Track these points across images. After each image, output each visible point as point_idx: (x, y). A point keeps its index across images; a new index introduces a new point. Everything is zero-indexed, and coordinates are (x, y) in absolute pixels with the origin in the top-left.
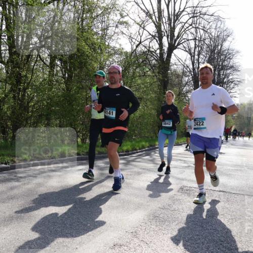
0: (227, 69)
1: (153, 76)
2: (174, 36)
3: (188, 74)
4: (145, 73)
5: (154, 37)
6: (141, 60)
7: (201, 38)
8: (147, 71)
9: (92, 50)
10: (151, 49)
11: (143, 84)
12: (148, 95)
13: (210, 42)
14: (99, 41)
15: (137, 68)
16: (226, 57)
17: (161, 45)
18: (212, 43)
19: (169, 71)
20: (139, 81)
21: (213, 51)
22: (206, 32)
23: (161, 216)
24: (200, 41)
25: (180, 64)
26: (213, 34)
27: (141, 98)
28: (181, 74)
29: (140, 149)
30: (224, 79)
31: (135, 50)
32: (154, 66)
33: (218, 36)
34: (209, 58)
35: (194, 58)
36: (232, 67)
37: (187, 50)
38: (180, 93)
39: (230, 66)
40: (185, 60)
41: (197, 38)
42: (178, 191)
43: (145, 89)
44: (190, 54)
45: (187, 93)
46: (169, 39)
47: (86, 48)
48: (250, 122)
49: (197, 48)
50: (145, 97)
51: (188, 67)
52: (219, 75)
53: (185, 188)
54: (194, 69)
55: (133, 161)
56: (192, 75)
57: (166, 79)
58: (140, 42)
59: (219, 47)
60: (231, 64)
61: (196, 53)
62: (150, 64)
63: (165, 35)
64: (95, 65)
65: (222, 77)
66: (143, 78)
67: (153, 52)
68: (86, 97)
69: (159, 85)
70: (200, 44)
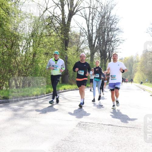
0: (114, 31)
1: (57, 36)
2: (73, 4)
3: (84, 34)
4: (50, 33)
5: (57, 5)
6: (47, 23)
7: (94, 7)
8: (52, 32)
9: (7, 14)
10: (55, 15)
11: (49, 42)
12: (53, 51)
13: (101, 10)
14: (13, 6)
15: (44, 29)
16: (113, 21)
17: (63, 11)
18: (102, 10)
19: (69, 32)
20: (46, 40)
21: (103, 17)
22: (98, 2)
23: (63, 147)
24: (93, 8)
25: (78, 26)
26: (103, 4)
27: (47, 53)
28: (79, 35)
29: (47, 94)
30: (112, 38)
31: (43, 15)
32: (58, 28)
33: (107, 5)
34: (100, 22)
35: (89, 22)
36: (117, 29)
37: (84, 15)
38: (78, 49)
39: (116, 28)
40: (82, 24)
41: (91, 7)
42: (77, 126)
43: (50, 46)
44: (86, 19)
45: (83, 49)
46: (69, 7)
47: (2, 12)
48: (132, 71)
49: (91, 14)
50: (50, 52)
51: (84, 29)
52: (108, 35)
53: (82, 124)
54: (89, 31)
55: (41, 103)
56: (87, 35)
57: (67, 39)
58: (47, 9)
59: (108, 14)
60: (117, 27)
61: (91, 18)
62: (54, 26)
63: (66, 4)
64: (10, 26)
65: (110, 37)
66: (49, 37)
67: (57, 17)
68: (3, 52)
69: (61, 43)
70: (93, 11)
